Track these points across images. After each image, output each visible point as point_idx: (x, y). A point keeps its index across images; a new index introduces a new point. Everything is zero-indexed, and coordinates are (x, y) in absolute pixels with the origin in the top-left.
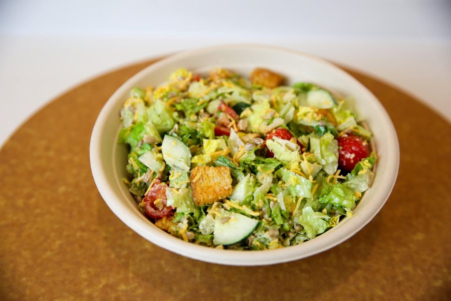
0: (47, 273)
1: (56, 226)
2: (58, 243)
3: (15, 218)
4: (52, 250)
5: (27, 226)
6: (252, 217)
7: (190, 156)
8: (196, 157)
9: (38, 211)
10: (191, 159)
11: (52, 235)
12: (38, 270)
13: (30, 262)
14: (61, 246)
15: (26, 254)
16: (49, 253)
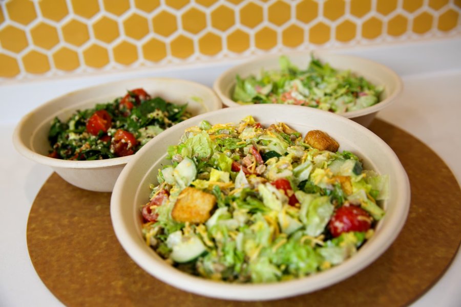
0: (100, 265)
1: (99, 233)
2: (104, 243)
3: (63, 233)
4: (100, 249)
5: (75, 236)
6: (205, 244)
7: (194, 178)
8: (198, 181)
9: (82, 225)
10: (193, 181)
11: (98, 239)
12: (92, 264)
13: (84, 260)
14: (107, 245)
15: (79, 255)
16: (98, 252)
